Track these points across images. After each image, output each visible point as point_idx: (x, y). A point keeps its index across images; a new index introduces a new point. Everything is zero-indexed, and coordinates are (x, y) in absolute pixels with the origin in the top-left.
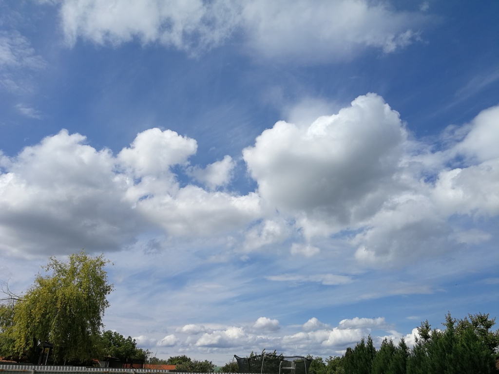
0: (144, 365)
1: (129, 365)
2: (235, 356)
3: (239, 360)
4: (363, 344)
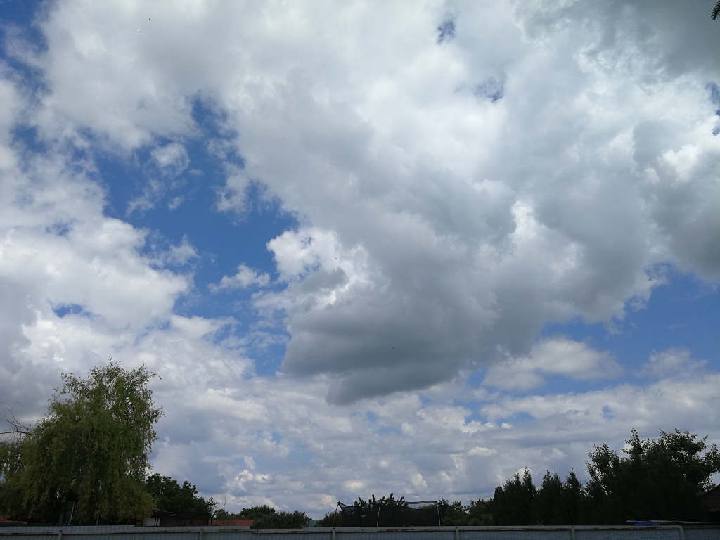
0: (210, 522)
3: (345, 508)
4: (518, 482)
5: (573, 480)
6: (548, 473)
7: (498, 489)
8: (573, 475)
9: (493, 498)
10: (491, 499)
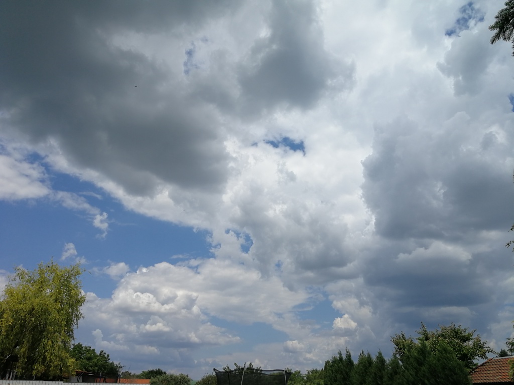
0: (119, 379)
1: (102, 379)
2: (214, 369)
3: (218, 374)
5: (380, 358)
6: (363, 352)
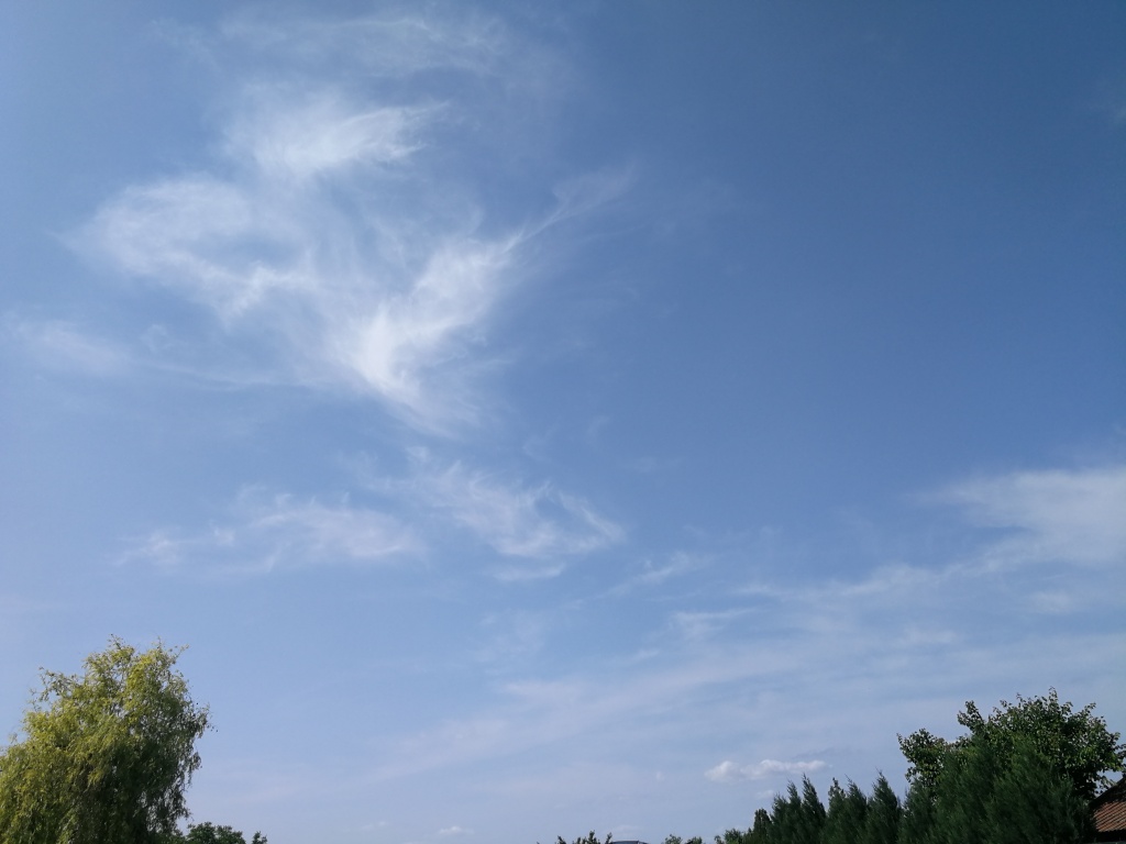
4: (795, 800)
5: (884, 792)
6: (836, 783)
7: (761, 815)
8: (883, 783)
9: (752, 828)
10: (750, 830)
